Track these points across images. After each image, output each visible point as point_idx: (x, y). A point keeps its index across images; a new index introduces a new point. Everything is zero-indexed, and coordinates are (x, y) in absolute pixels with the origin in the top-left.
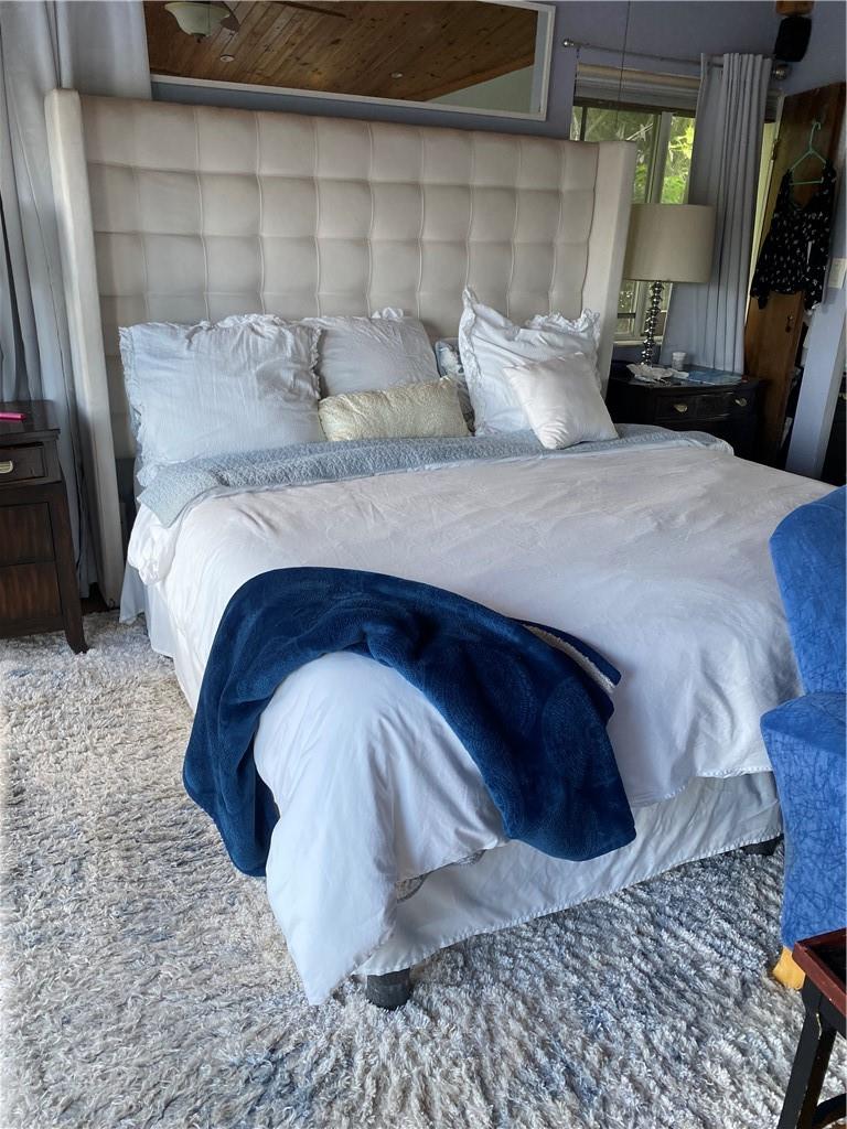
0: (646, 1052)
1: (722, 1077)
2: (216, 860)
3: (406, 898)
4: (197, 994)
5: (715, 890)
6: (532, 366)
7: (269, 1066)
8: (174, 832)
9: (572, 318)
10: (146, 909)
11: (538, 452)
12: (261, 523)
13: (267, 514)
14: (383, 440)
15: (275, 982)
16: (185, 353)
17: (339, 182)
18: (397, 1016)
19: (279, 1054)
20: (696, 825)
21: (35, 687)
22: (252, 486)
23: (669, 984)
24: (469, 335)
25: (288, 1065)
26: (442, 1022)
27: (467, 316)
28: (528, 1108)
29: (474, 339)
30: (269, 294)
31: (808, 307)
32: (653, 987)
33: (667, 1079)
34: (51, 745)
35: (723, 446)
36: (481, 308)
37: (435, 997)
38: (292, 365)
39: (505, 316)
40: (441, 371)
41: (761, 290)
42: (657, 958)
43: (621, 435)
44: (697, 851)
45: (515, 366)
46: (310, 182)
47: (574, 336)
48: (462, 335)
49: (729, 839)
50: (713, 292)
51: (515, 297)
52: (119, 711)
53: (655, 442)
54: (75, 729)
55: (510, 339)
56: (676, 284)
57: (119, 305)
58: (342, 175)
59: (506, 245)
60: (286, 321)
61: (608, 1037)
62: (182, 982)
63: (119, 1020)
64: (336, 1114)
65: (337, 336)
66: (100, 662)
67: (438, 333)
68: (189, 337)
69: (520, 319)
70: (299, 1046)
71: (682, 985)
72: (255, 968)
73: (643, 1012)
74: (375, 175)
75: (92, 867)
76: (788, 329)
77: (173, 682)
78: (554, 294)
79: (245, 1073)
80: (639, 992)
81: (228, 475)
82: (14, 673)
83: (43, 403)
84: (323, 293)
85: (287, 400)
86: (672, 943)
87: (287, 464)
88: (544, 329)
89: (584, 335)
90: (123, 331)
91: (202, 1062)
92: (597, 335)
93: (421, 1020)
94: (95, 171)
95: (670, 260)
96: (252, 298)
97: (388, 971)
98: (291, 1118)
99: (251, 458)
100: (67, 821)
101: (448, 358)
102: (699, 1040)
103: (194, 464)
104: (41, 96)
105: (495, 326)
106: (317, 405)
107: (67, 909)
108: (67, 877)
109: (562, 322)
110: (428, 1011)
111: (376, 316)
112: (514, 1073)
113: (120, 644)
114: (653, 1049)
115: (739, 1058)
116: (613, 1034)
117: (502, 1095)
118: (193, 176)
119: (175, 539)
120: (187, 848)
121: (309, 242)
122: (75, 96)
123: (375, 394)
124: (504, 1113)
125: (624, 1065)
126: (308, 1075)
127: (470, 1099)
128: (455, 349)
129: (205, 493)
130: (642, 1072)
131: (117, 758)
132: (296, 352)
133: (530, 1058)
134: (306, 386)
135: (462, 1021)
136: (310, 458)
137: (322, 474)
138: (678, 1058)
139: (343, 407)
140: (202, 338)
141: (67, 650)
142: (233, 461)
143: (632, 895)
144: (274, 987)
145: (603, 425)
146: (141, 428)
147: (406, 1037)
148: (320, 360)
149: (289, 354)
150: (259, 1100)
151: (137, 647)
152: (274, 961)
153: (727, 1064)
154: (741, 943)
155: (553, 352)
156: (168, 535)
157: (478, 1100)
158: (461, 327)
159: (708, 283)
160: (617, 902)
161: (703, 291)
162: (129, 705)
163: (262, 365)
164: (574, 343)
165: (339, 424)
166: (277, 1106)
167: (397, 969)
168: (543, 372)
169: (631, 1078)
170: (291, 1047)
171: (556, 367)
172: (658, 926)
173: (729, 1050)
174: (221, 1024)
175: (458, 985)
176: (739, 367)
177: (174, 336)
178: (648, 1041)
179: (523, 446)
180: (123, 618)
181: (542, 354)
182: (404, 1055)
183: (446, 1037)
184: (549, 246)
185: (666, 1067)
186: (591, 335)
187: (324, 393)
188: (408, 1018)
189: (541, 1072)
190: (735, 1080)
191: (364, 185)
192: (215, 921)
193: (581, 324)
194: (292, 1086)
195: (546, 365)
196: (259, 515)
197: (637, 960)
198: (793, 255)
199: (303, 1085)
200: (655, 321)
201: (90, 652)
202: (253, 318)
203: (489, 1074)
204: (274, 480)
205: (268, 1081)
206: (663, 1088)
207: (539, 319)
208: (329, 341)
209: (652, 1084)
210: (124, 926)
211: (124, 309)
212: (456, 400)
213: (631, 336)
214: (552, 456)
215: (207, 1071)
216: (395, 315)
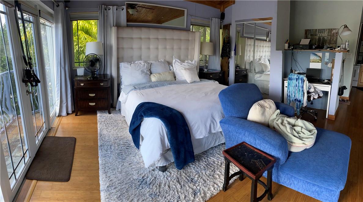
0: (205, 175)
1: (217, 176)
2: (133, 149)
3: (165, 153)
4: (130, 168)
5: (217, 151)
6: (185, 69)
7: (142, 180)
8: (126, 144)
9: (192, 61)
10: (121, 155)
11: (187, 83)
12: (141, 94)
13: (142, 93)
14: (161, 81)
15: (143, 168)
16: (130, 67)
17: (154, 38)
18: (164, 173)
19: (144, 178)
20: (213, 141)
21: (103, 119)
22: (140, 89)
23: (209, 165)
24: (174, 64)
25: (146, 180)
26: (172, 174)
27: (174, 61)
28: (186, 185)
29: (176, 65)
30: (142, 57)
31: (229, 59)
32: (207, 166)
33: (208, 178)
34: (106, 128)
35: (217, 82)
36: (176, 59)
37: (171, 170)
38: (146, 69)
39: (180, 61)
40: (170, 70)
41: (222, 56)
42: (207, 162)
43: (201, 81)
44: (214, 145)
45: (182, 69)
46: (149, 39)
47: (193, 64)
48: (173, 64)
49: (219, 142)
50: (215, 56)
51: (182, 57)
52: (116, 124)
53: (206, 82)
54: (109, 126)
55: (181, 65)
56: (209, 55)
57: (120, 59)
58: (154, 37)
59: (180, 49)
60: (145, 62)
61: (199, 174)
62: (127, 166)
63: (118, 170)
64: (154, 187)
65: (153, 64)
66: (113, 116)
67: (170, 64)
68: (130, 65)
69: (183, 61)
70: (147, 177)
71: (211, 165)
72: (140, 165)
73: (205, 170)
74: (159, 37)
75: (113, 147)
76: (226, 63)
77: (125, 120)
78: (189, 57)
79: (138, 180)
80: (204, 167)
81: (136, 87)
82: (100, 116)
83: (107, 74)
84: (151, 57)
85: (145, 75)
86: (210, 160)
87: (145, 85)
88: (187, 63)
89: (194, 64)
90: (120, 63)
91: (131, 178)
92: (196, 64)
93: (169, 174)
94: (118, 38)
95: (207, 51)
96: (140, 58)
97: (163, 165)
98: (146, 187)
99: (139, 84)
100: (109, 139)
101: (171, 68)
102: (214, 172)
103: (130, 85)
104: (111, 28)
105: (179, 63)
106: (150, 76)
107: (109, 153)
108: (109, 148)
109: (190, 62)
110: (170, 173)
111: (160, 61)
112: (184, 181)
113: (116, 114)
114: (206, 175)
115: (220, 173)
116: (200, 173)
117: (182, 184)
118: (132, 38)
119: (127, 97)
120: (128, 146)
121: (149, 48)
122: (116, 27)
123: (159, 74)
124: (183, 186)
125: (202, 177)
126: (149, 182)
127: (177, 185)
128: (172, 66)
129: (132, 90)
130: (204, 178)
131: (116, 131)
132: (147, 67)
133: (186, 178)
134: (148, 72)
135: (176, 174)
136: (149, 84)
137: (151, 87)
138: (210, 175)
139: (154, 76)
140: (132, 65)
141: (108, 114)
142: (137, 85)
143: (203, 153)
144: (143, 169)
145: (197, 79)
146: (122, 79)
147: (166, 176)
148: (150, 68)
149: (146, 67)
150: (140, 184)
151: (119, 114)
152: (143, 165)
153: (218, 175)
154: (221, 157)
155: (189, 67)
156: (126, 96)
157: (179, 185)
158: (173, 62)
159: (214, 55)
160: (201, 155)
161: (213, 56)
162: (118, 123)
163: (141, 69)
164: (192, 65)
165: (154, 79)
166: (144, 186)
167: (164, 165)
168: (187, 70)
169: (203, 179)
170: (146, 177)
171: (190, 69)
172: (208, 157)
173: (218, 173)
174: (134, 173)
175: (175, 168)
176: (220, 69)
177: (128, 64)
178: (206, 174)
179: (184, 82)
180: (116, 110)
181: (188, 67)
182: (166, 179)
183: (173, 176)
184: (188, 49)
185: (208, 177)
186: (195, 64)
187: (151, 74)
188: (166, 174)
189: (188, 180)
190: (219, 176)
191: (158, 39)
192: (133, 158)
193: (193, 62)
194: (146, 183)
195: (188, 69)
196: (141, 93)
197: (204, 162)
198: (226, 51)
199: (148, 183)
200: (206, 62)
201: (111, 114)
202: (140, 61)
203: (180, 181)
204: (143, 88)
205: (142, 182)
206: (208, 180)
207: (186, 61)
208: (152, 65)
209: (206, 179)
210: (118, 156)
211: (120, 60)
212: (173, 75)
213: (202, 64)
214: (189, 84)
215: (132, 179)
216: (162, 60)
